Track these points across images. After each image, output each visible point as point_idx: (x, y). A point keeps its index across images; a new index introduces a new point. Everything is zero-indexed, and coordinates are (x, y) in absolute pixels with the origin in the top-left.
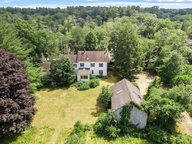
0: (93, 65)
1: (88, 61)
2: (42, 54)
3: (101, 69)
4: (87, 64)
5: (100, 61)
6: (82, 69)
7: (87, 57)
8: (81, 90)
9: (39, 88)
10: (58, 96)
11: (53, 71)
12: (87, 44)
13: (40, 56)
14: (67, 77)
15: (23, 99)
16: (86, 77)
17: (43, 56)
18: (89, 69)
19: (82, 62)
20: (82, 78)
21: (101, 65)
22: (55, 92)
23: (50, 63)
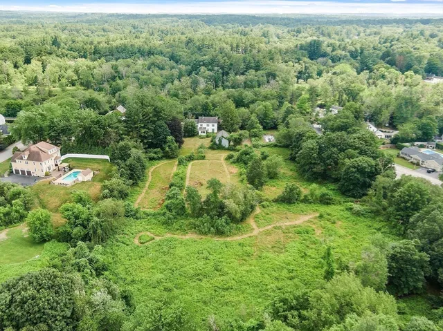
0: (208, 126)
1: (205, 123)
3: (213, 128)
5: (212, 123)
6: (201, 128)
7: (204, 120)
8: (202, 138)
14: (193, 131)
16: (204, 132)
18: (206, 128)
19: (201, 123)
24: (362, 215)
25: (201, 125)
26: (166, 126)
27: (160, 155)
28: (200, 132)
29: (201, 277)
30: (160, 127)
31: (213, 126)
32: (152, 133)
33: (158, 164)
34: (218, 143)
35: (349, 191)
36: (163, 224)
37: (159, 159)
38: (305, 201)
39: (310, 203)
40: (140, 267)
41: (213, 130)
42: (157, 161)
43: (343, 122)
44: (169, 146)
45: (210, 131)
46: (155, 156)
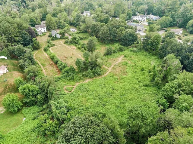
4: (40, 29)
5: (44, 27)
16: (41, 33)
24: (137, 51)
25: (38, 30)
26: (27, 33)
28: (39, 33)
29: (111, 94)
30: (25, 34)
31: (44, 29)
32: (21, 38)
34: (54, 36)
35: (126, 44)
36: (71, 79)
38: (114, 52)
40: (82, 101)
41: (44, 31)
43: (106, 17)
45: (43, 32)
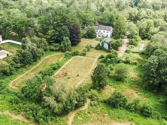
0: (104, 32)
1: (102, 30)
2: (85, 25)
3: (107, 34)
4: (102, 31)
5: (107, 30)
6: (100, 33)
7: (102, 28)
8: (96, 40)
9: (82, 37)
10: (88, 41)
11: (88, 32)
12: (110, 21)
13: (84, 26)
14: (92, 34)
15: (78, 36)
16: (100, 36)
17: (86, 26)
18: (102, 33)
19: (100, 30)
20: (98, 36)
21: (107, 32)
22: (87, 39)
23: (87, 29)
27: (57, 48)
33: (54, 54)
34: (101, 45)
37: (57, 51)
39: (131, 111)
42: (55, 52)
44: (64, 43)
45: (105, 36)
46: (54, 48)
